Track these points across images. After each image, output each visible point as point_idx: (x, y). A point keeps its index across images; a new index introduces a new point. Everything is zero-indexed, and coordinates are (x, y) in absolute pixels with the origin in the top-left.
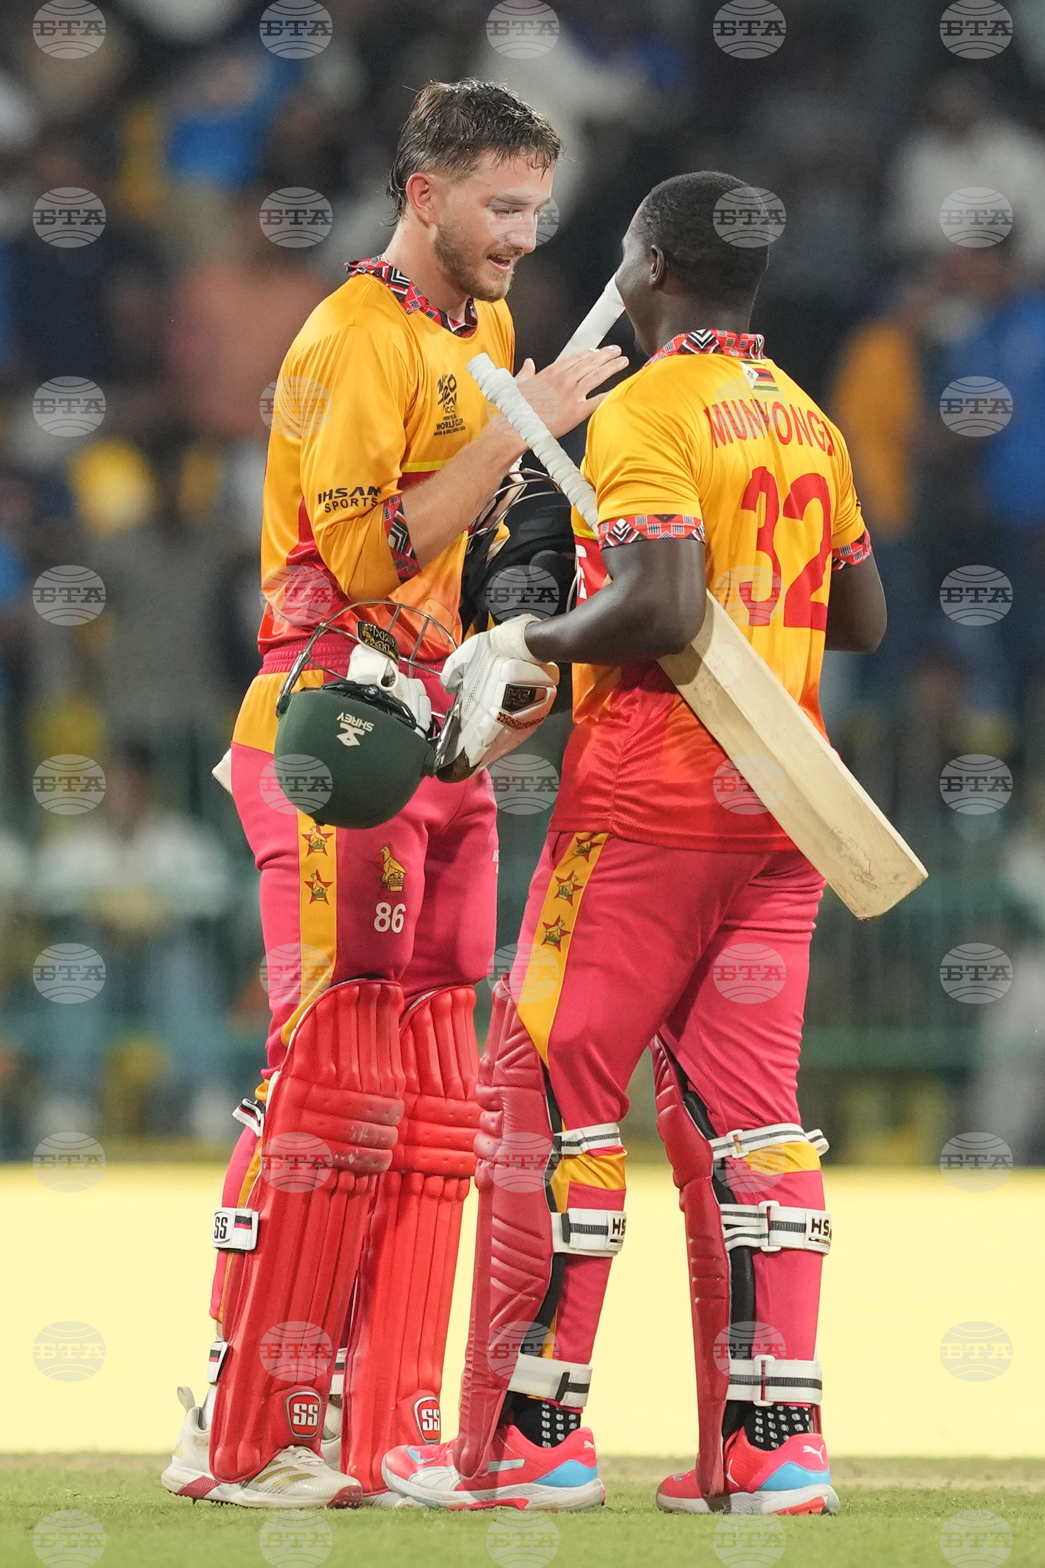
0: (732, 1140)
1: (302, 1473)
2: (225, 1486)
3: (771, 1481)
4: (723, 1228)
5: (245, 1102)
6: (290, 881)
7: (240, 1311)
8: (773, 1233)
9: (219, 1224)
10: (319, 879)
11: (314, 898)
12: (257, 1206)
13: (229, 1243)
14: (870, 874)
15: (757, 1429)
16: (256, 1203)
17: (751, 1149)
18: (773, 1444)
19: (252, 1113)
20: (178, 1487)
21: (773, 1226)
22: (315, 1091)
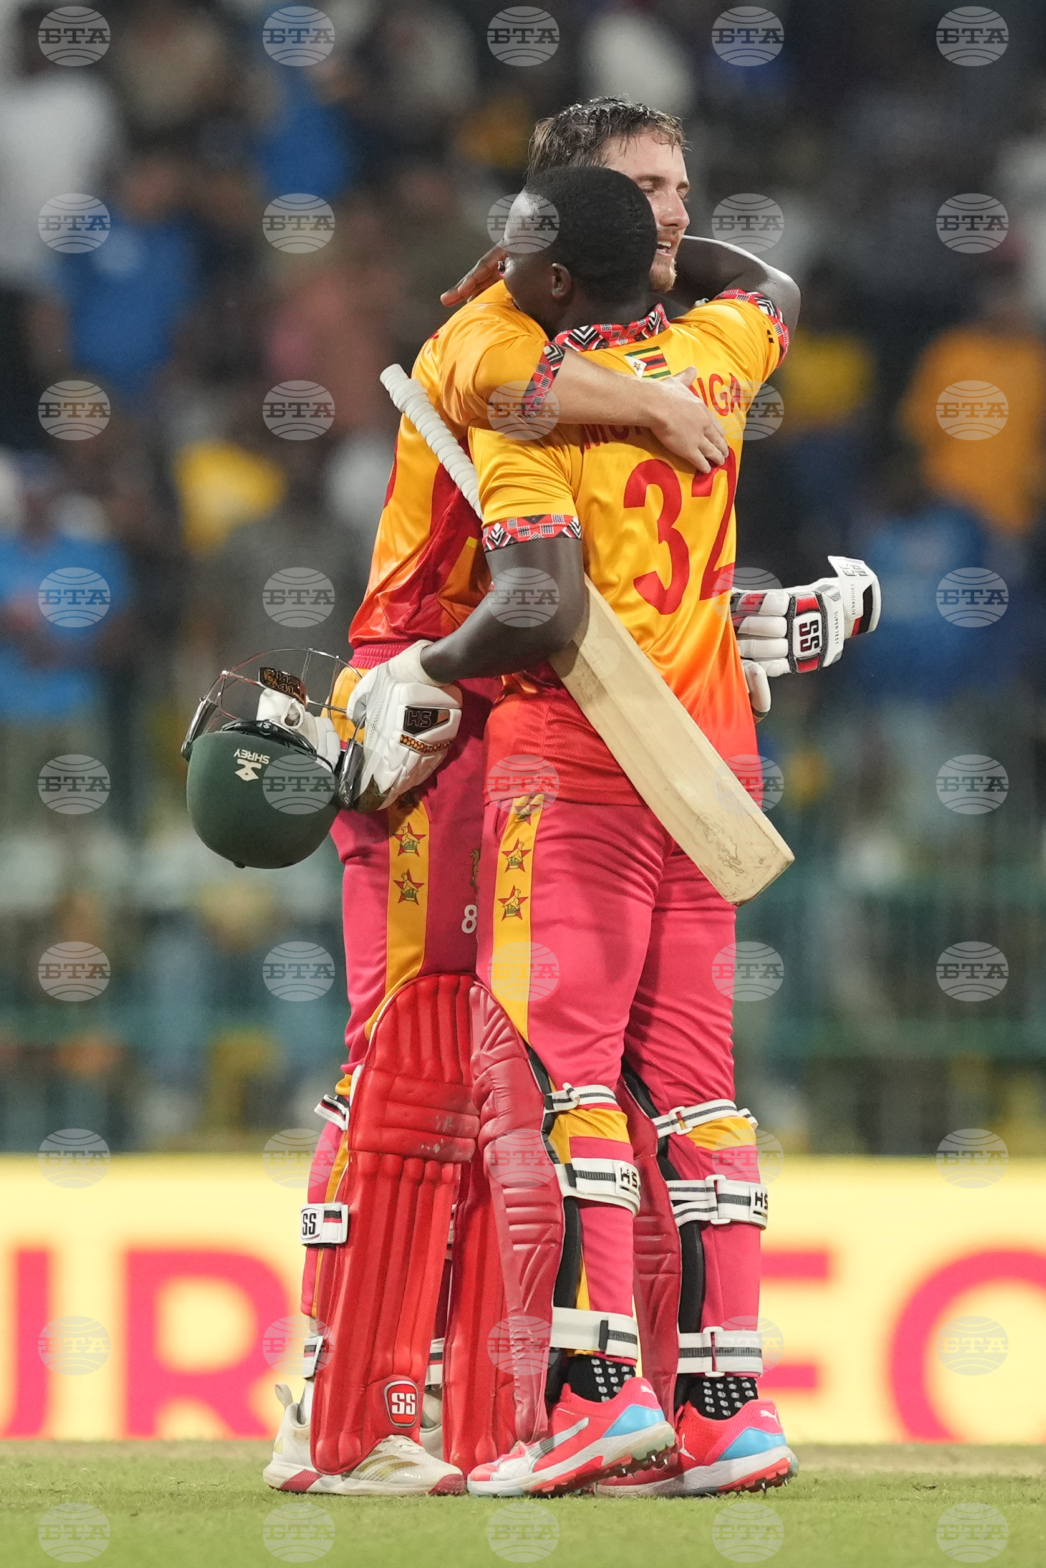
0: (675, 1117)
1: (403, 1461)
2: (327, 1478)
3: (730, 1450)
4: (672, 1205)
5: (326, 1098)
6: (380, 880)
7: (334, 1305)
8: (722, 1206)
9: (307, 1221)
10: (409, 879)
11: (403, 898)
12: (346, 1199)
13: (319, 1238)
14: (736, 859)
15: (707, 1400)
16: (344, 1197)
17: (695, 1125)
18: (725, 1412)
19: (334, 1109)
20: (279, 1482)
21: (720, 1198)
22: (399, 1083)
